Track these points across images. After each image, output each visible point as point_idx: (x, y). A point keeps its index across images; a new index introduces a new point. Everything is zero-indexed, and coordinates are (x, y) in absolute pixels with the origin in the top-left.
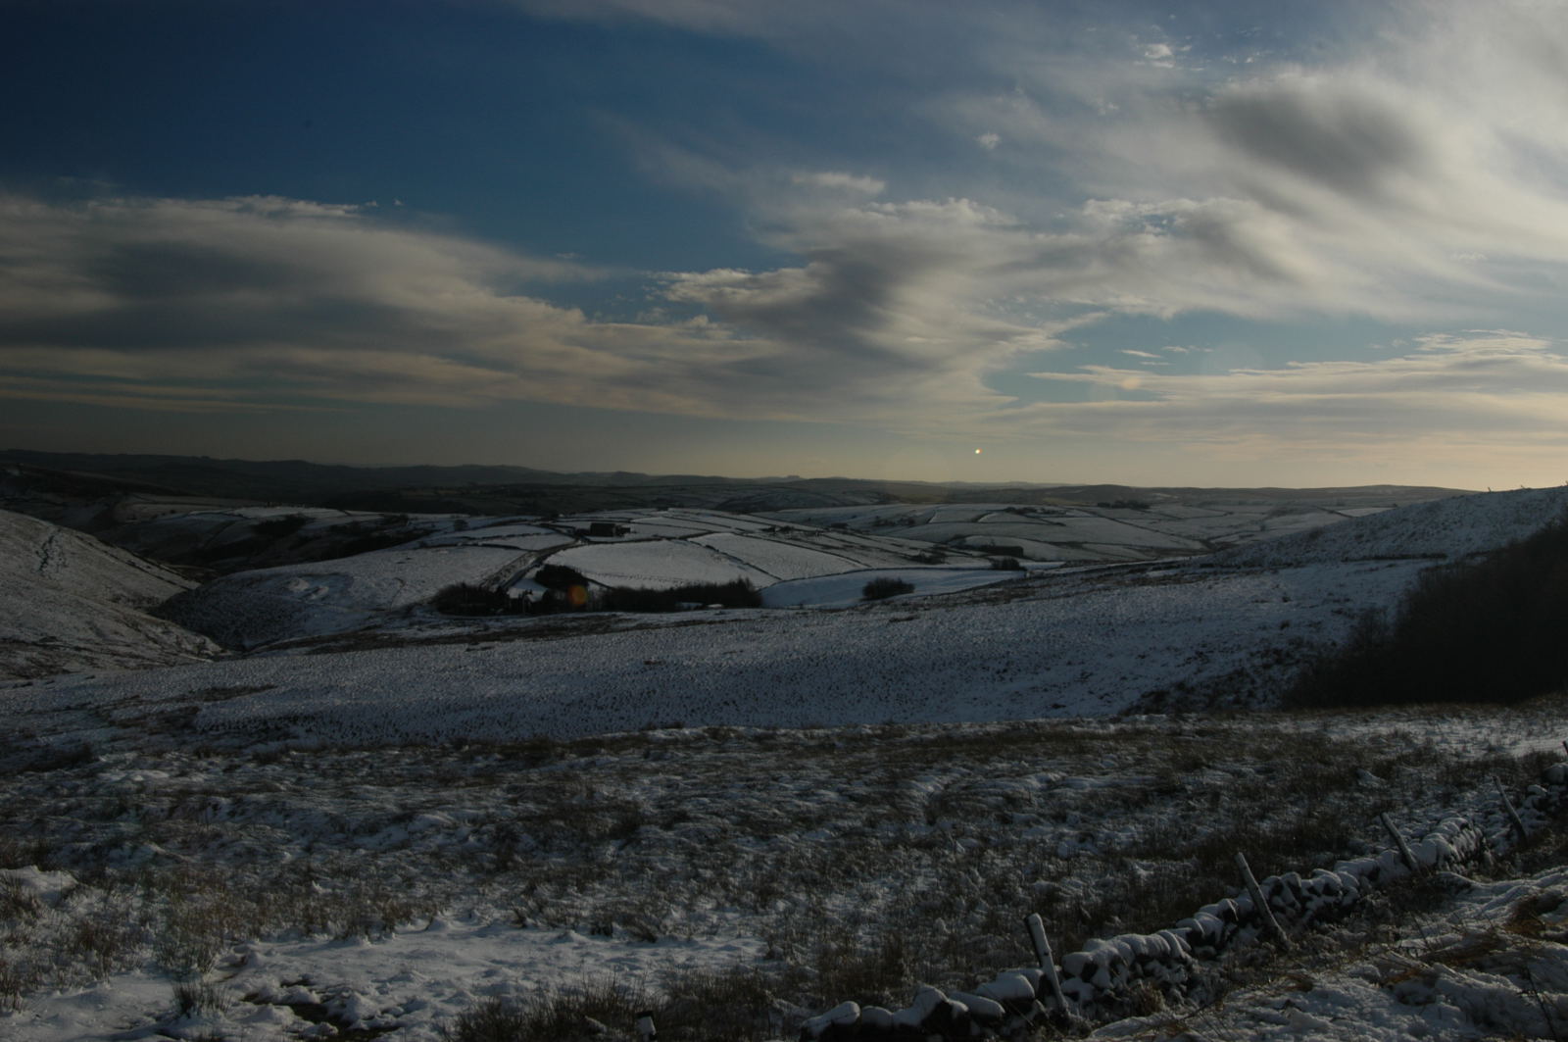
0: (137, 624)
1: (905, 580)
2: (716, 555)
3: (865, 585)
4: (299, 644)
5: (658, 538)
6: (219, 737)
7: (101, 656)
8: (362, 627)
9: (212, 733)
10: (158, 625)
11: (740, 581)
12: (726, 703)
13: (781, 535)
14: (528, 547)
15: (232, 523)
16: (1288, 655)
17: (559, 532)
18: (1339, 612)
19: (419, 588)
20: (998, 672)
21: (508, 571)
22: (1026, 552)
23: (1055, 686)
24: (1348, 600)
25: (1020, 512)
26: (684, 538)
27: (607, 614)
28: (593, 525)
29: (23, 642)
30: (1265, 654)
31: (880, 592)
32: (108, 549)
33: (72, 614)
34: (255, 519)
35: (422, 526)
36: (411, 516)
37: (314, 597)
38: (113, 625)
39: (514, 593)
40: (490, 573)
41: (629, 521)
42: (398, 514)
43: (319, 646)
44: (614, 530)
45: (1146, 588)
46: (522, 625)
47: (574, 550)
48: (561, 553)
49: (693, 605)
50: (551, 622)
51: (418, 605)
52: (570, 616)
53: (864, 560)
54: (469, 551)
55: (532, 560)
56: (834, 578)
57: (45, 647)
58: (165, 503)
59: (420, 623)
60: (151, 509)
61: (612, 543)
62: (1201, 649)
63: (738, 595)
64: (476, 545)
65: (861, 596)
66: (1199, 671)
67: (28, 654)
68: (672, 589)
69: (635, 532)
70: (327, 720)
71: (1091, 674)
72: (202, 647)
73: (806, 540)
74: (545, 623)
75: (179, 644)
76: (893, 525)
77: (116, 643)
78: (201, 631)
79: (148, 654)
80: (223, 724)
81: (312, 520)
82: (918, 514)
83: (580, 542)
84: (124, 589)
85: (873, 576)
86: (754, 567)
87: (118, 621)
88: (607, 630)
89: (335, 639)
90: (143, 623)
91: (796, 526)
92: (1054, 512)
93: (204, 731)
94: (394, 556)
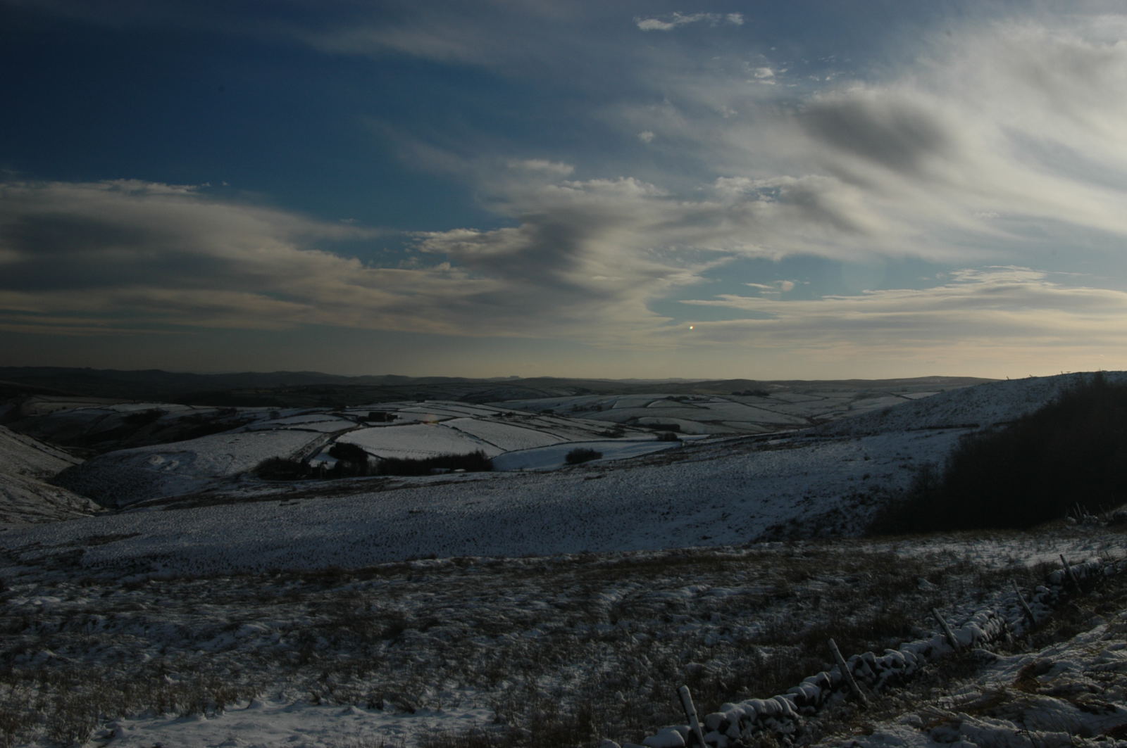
0: (39, 490)
1: (595, 450)
2: (460, 434)
3: (567, 453)
4: (158, 503)
5: (418, 422)
6: (99, 572)
7: (12, 514)
8: (204, 490)
9: (92, 568)
10: (54, 491)
11: (477, 452)
12: (468, 540)
13: (506, 419)
14: (324, 431)
15: (108, 415)
16: (869, 498)
17: (347, 419)
18: (904, 467)
19: (245, 461)
20: (663, 514)
21: (310, 447)
22: (682, 428)
23: (704, 523)
24: (910, 458)
25: (677, 400)
26: (437, 422)
27: (381, 477)
28: (371, 414)
30: (853, 497)
31: (578, 459)
32: (17, 435)
34: (125, 412)
35: (246, 416)
36: (239, 409)
37: (168, 468)
38: (20, 491)
39: (314, 463)
40: (296, 449)
41: (396, 410)
42: (229, 408)
43: (172, 504)
44: (386, 418)
45: (767, 452)
46: (320, 486)
47: (357, 431)
48: (348, 434)
49: (444, 470)
50: (341, 484)
51: (245, 473)
52: (355, 479)
53: (566, 436)
54: (281, 433)
55: (327, 439)
56: (545, 449)
58: (58, 402)
59: (246, 486)
60: (48, 406)
61: (385, 426)
62: (807, 495)
63: (476, 462)
64: (286, 429)
65: (565, 462)
66: (806, 511)
68: (428, 459)
69: (401, 418)
70: (178, 558)
71: (730, 514)
72: (86, 506)
73: (525, 422)
74: (337, 484)
75: (69, 504)
76: (586, 410)
77: (22, 504)
78: (86, 494)
79: (46, 512)
80: (102, 562)
81: (167, 413)
82: (605, 402)
83: (361, 426)
84: (29, 465)
85: (573, 447)
86: (487, 442)
87: (24, 488)
88: (382, 488)
89: (184, 498)
90: (43, 489)
91: (517, 412)
92: (701, 399)
93: (88, 567)
94: (228, 438)
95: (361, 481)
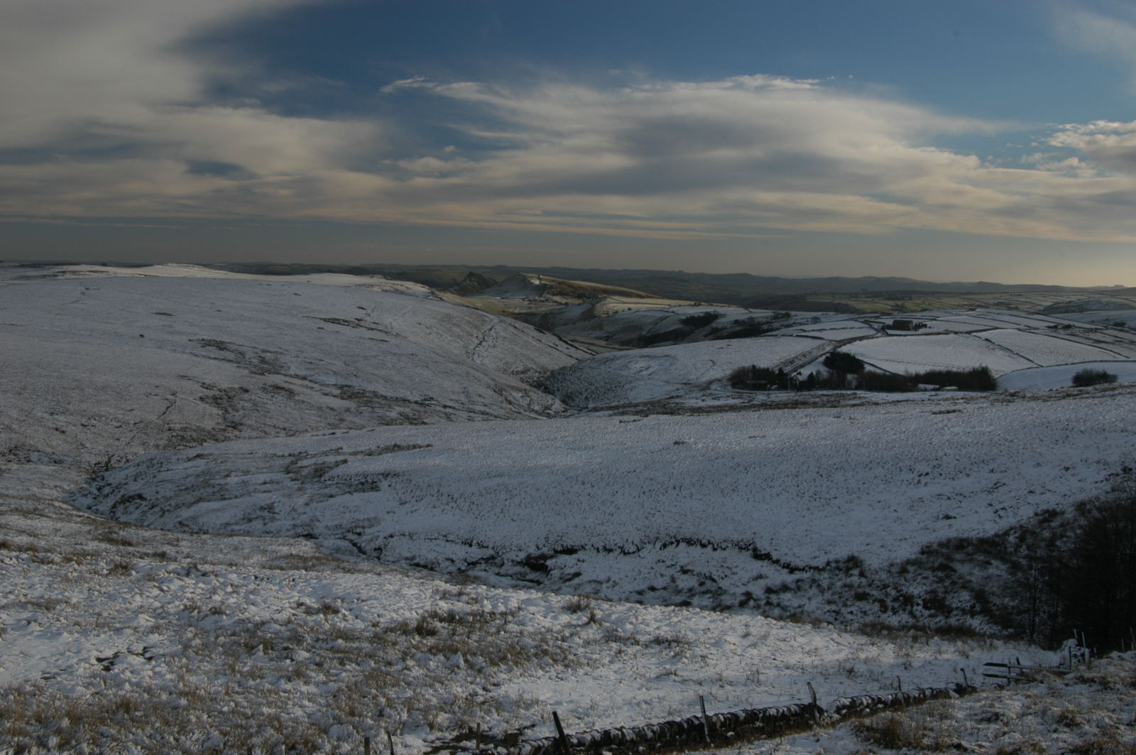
1: (1110, 372)
2: (992, 347)
3: (1074, 374)
5: (947, 332)
8: (666, 397)
11: (981, 368)
14: (830, 339)
17: (871, 327)
19: (725, 367)
21: (804, 356)
26: (969, 333)
28: (895, 322)
29: (409, 401)
31: (1085, 380)
33: (457, 382)
34: (684, 315)
37: (644, 373)
38: (482, 390)
40: (788, 357)
41: (934, 319)
44: (910, 326)
46: (778, 399)
47: (870, 340)
48: (858, 342)
49: (931, 387)
51: (716, 380)
52: (820, 392)
55: (828, 348)
57: (422, 404)
58: (630, 303)
59: (710, 394)
61: (905, 336)
63: (979, 381)
64: (791, 336)
65: (1071, 384)
67: (402, 409)
69: (931, 328)
72: (548, 407)
73: (1082, 336)
74: (795, 398)
75: (530, 405)
78: (557, 395)
81: (724, 316)
83: (879, 334)
84: (536, 364)
86: (1022, 356)
87: (489, 387)
88: (835, 405)
90: (511, 389)
91: (1077, 324)
95: (824, 395)
